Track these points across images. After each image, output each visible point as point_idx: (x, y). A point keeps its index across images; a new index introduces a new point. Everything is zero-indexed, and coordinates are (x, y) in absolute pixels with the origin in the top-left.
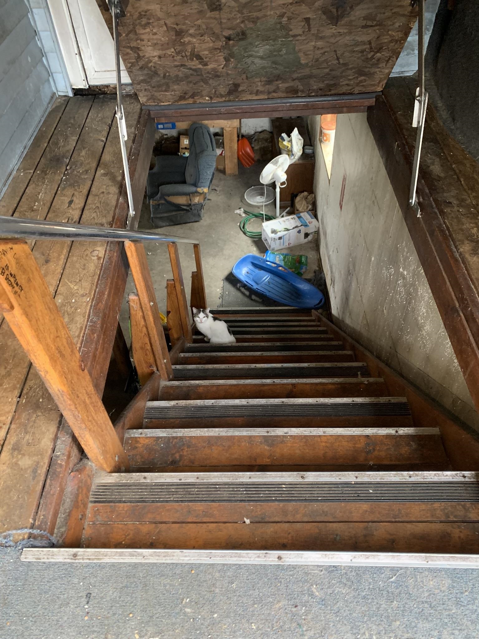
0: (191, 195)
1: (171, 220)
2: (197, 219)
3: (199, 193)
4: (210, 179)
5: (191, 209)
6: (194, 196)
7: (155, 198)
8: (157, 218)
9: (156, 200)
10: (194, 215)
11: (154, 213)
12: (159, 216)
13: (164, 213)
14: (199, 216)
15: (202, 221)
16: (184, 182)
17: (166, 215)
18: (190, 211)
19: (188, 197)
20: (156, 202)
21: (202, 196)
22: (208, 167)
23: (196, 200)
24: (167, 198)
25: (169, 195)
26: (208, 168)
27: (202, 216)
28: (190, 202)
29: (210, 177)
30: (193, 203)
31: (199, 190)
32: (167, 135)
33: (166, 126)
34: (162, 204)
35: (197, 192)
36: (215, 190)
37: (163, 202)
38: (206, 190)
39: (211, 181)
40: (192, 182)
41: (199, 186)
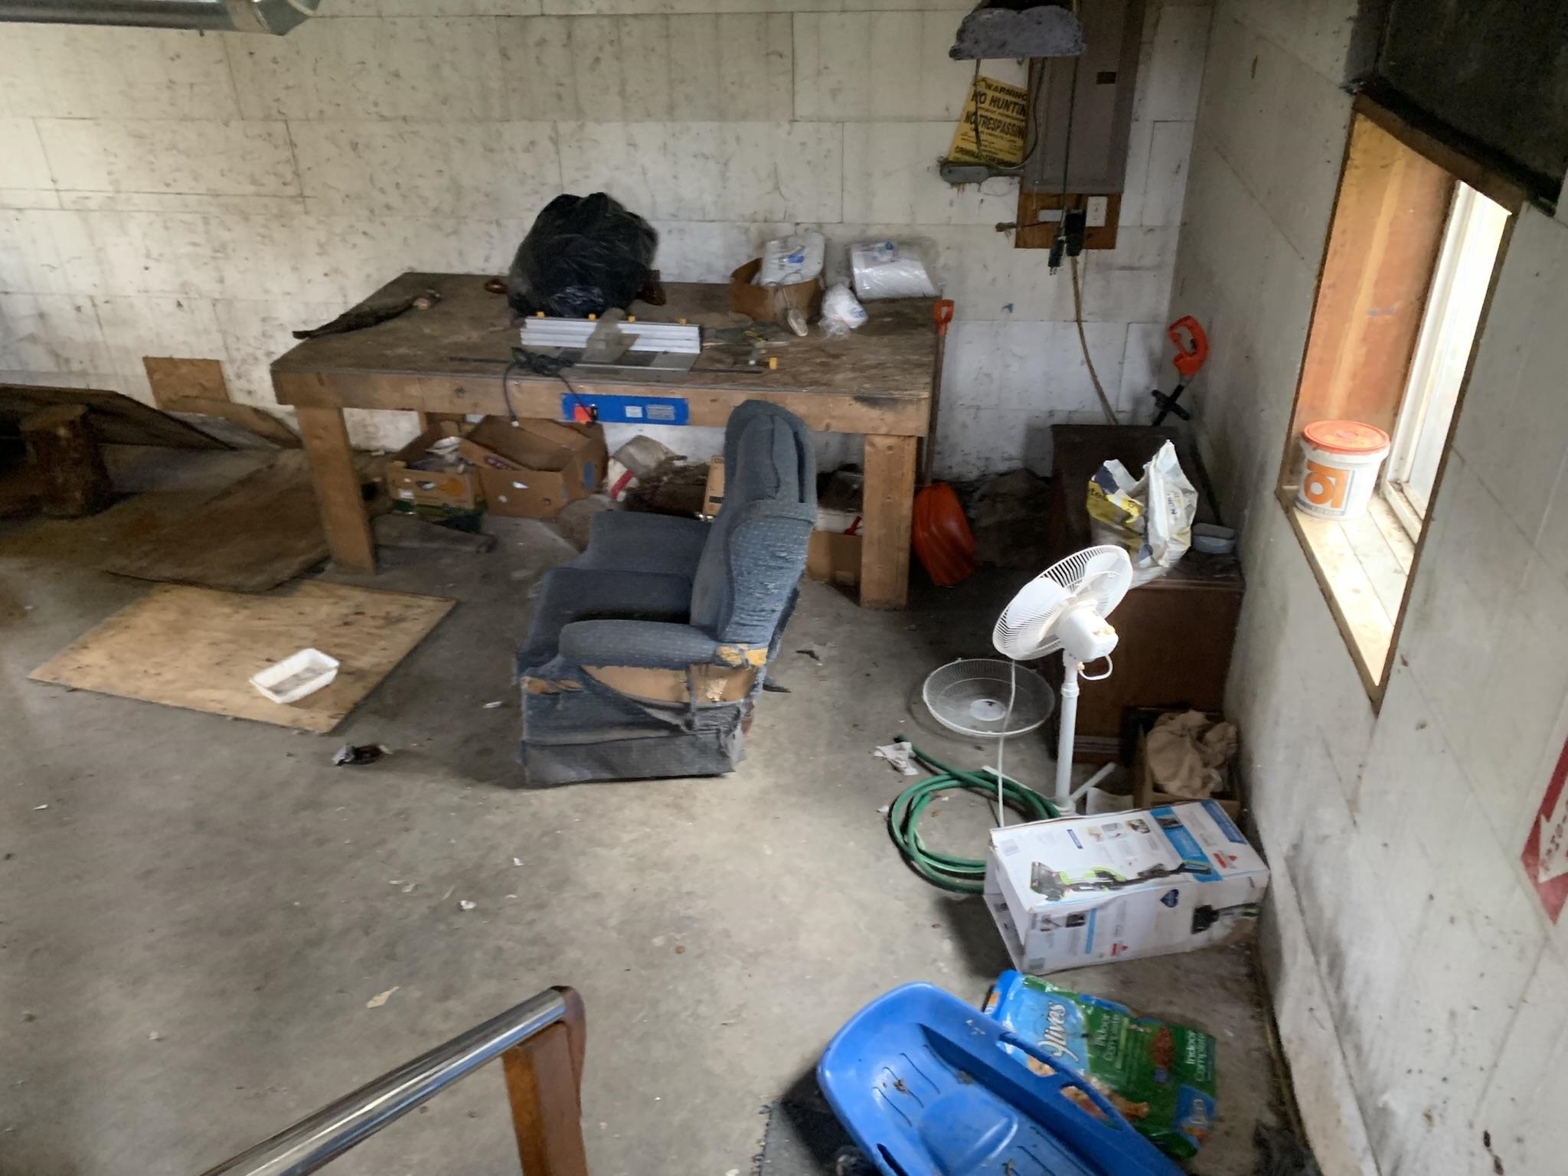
0: (694, 668)
1: (605, 763)
2: (712, 768)
3: (725, 664)
4: (777, 616)
5: (689, 724)
6: (707, 676)
7: (542, 670)
8: (543, 747)
9: (542, 677)
10: (703, 750)
11: (534, 727)
12: (552, 739)
13: (574, 728)
14: (722, 754)
15: (731, 775)
16: (680, 617)
17: (580, 738)
18: (682, 733)
19: (682, 675)
20: (542, 684)
21: (740, 680)
22: (773, 564)
23: (715, 691)
24: (591, 670)
25: (601, 663)
26: (769, 568)
27: (734, 755)
28: (686, 698)
29: (780, 607)
30: (698, 702)
31: (730, 653)
32: (683, 458)
33: (654, 410)
34: (571, 694)
35: (716, 660)
36: (811, 654)
37: (575, 685)
38: (756, 656)
39: (782, 624)
40: (706, 621)
41: (730, 636)
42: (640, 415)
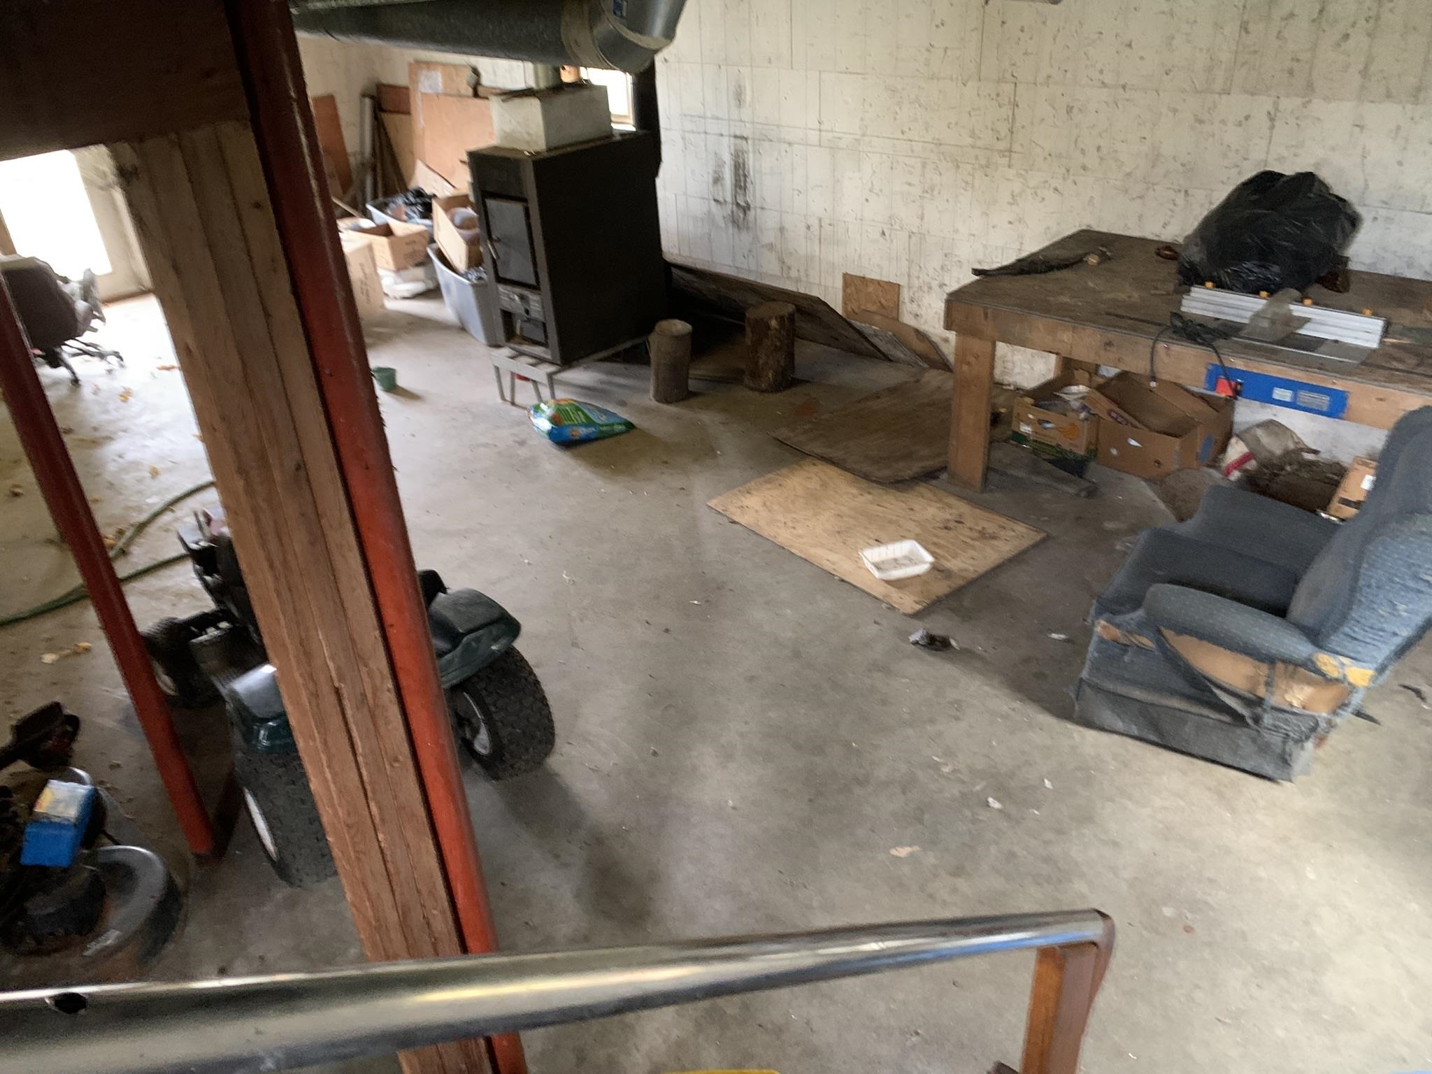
0: (1280, 665)
1: (1155, 726)
2: (1268, 769)
3: (1318, 672)
4: (1398, 641)
5: (1257, 720)
6: (1292, 676)
7: (1119, 619)
8: (1098, 689)
9: (1118, 626)
10: (1264, 749)
11: (1096, 668)
12: (1109, 686)
13: (1135, 683)
14: (1284, 761)
15: (1287, 784)
16: (1280, 610)
17: (1137, 694)
18: (1247, 725)
19: (1264, 669)
20: (1117, 633)
21: (1330, 693)
22: (1411, 584)
23: (1297, 695)
24: (1168, 633)
25: (1182, 630)
26: (1407, 588)
27: (1297, 766)
28: (1261, 691)
29: (1406, 633)
30: (1274, 700)
31: (1328, 663)
33: (1306, 397)
34: (1141, 649)
35: (1309, 665)
36: (1418, 693)
37: (1146, 642)
38: (1359, 674)
39: (1401, 651)
40: (1309, 621)
41: (1333, 646)
42: (1288, 399)
